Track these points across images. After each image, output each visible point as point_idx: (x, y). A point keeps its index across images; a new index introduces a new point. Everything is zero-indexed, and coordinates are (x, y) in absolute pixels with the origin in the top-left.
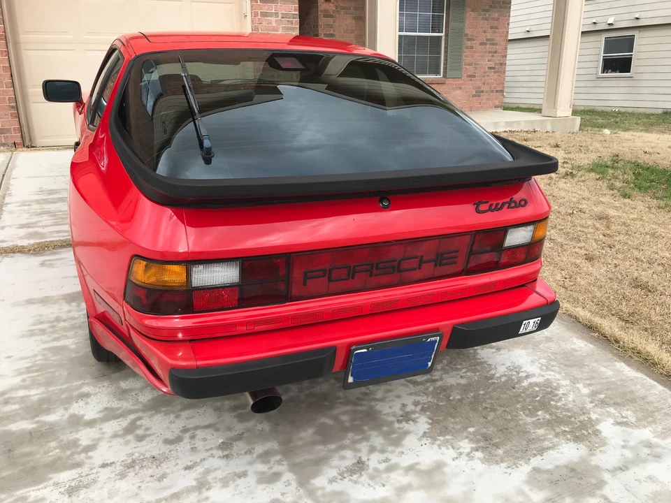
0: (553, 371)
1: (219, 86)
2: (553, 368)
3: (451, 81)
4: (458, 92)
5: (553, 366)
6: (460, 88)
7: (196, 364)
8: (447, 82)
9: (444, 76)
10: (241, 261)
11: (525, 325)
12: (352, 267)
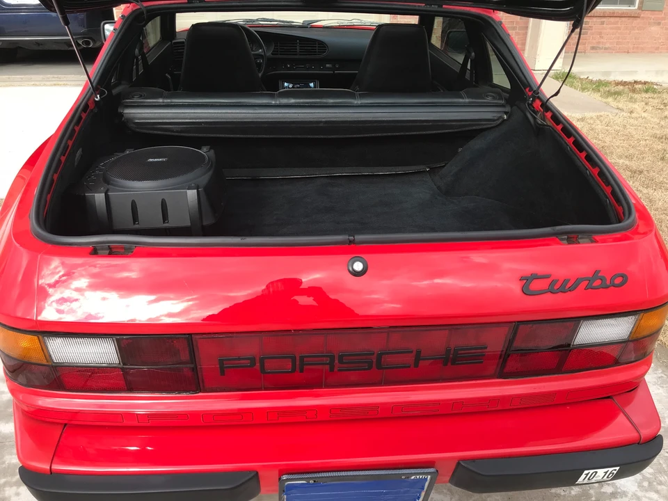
0: (657, 492)
1: (312, 27)
2: (659, 487)
3: (647, 14)
4: (654, 29)
5: (660, 483)
6: (659, 24)
7: (51, 467)
8: (642, 15)
9: (640, 8)
10: (114, 339)
11: (587, 474)
12: (298, 358)
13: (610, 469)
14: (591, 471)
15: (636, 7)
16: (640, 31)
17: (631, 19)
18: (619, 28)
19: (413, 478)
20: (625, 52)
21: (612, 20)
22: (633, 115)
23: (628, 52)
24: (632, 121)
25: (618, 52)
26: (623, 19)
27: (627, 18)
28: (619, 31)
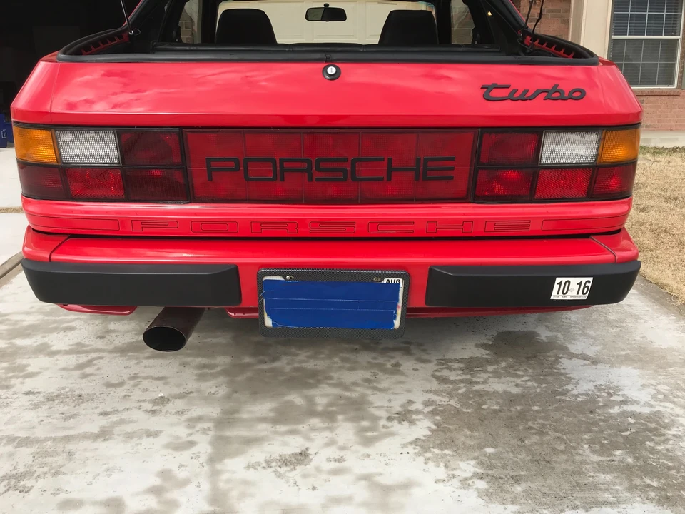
0: (673, 403)
5: (677, 397)
7: (50, 256)
8: (682, 94)
9: (678, 87)
10: (115, 132)
11: (560, 284)
12: (278, 162)
13: (584, 280)
14: (564, 279)
15: (676, 87)
16: (682, 109)
17: (671, 98)
18: (660, 107)
19: (385, 281)
20: (667, 130)
21: (652, 98)
22: (671, 164)
23: (671, 130)
24: (670, 168)
25: (660, 130)
26: (663, 98)
27: (667, 97)
28: (660, 109)
